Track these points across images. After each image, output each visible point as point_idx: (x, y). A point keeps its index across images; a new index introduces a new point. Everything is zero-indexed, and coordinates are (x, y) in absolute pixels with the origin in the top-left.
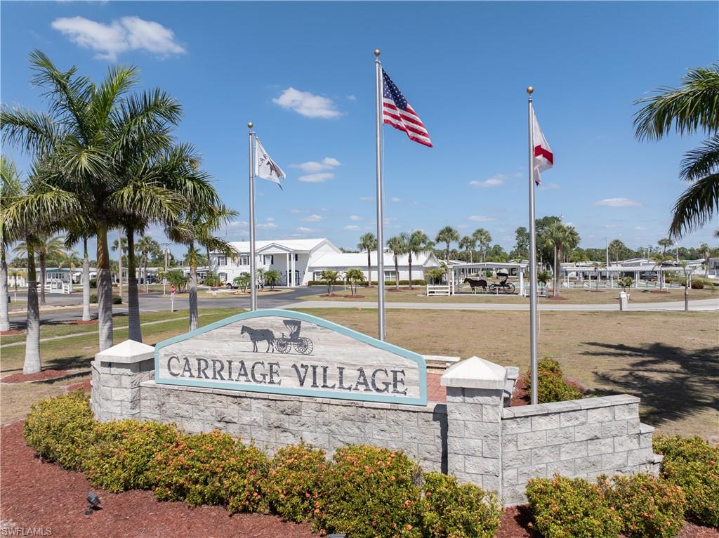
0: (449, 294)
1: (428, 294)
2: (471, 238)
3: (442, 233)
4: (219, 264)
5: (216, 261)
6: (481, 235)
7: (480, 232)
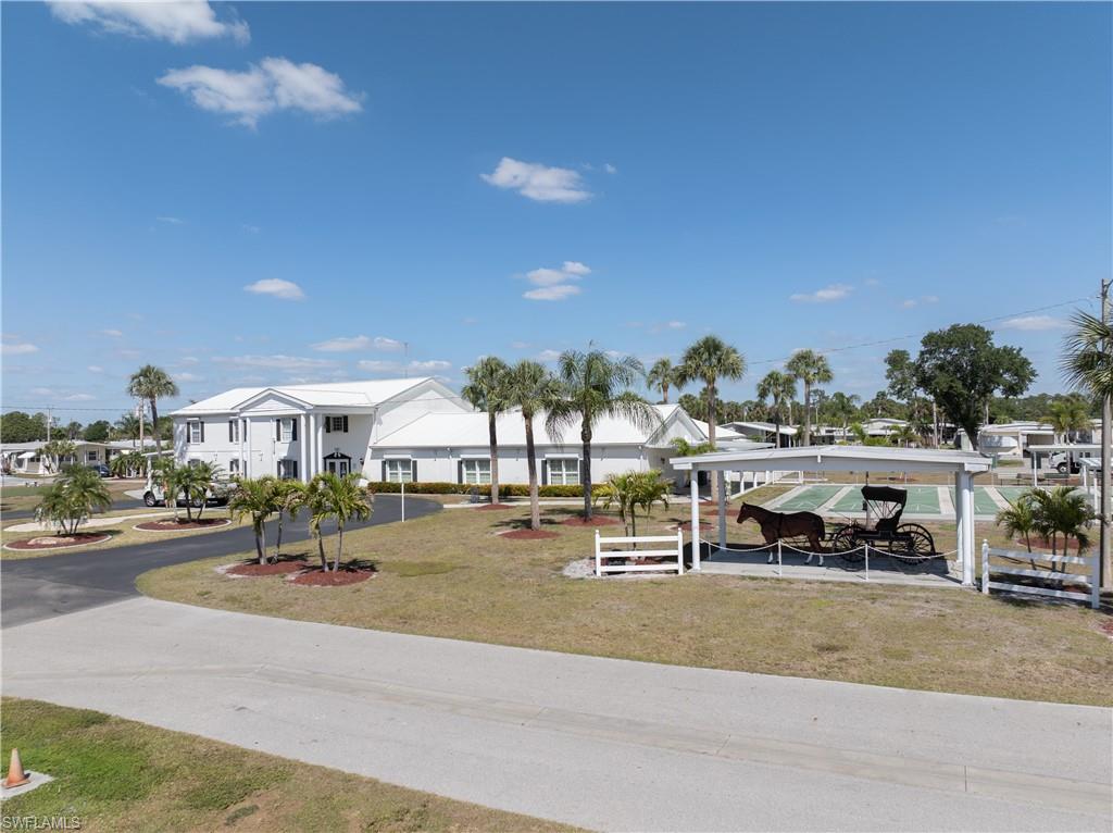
0: (680, 566)
1: (601, 569)
2: (784, 373)
3: (694, 354)
4: (189, 441)
5: (182, 432)
6: (808, 365)
7: (804, 359)
